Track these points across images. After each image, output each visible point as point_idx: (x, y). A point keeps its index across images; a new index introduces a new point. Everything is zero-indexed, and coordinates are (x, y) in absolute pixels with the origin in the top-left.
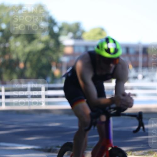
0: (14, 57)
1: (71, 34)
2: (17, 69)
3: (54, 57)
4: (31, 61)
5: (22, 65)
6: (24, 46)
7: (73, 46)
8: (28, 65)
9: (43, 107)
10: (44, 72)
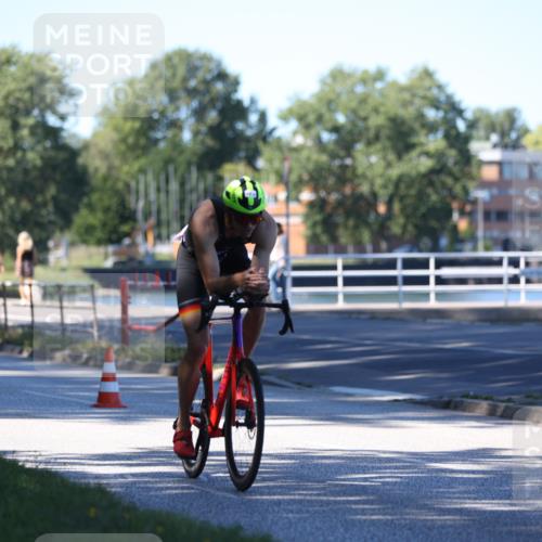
0: (365, 189)
1: (495, 138)
2: (372, 217)
3: (458, 189)
4: (402, 199)
5: (382, 209)
6: (389, 165)
7: (500, 164)
8: (397, 207)
9: (433, 304)
10: (434, 223)
